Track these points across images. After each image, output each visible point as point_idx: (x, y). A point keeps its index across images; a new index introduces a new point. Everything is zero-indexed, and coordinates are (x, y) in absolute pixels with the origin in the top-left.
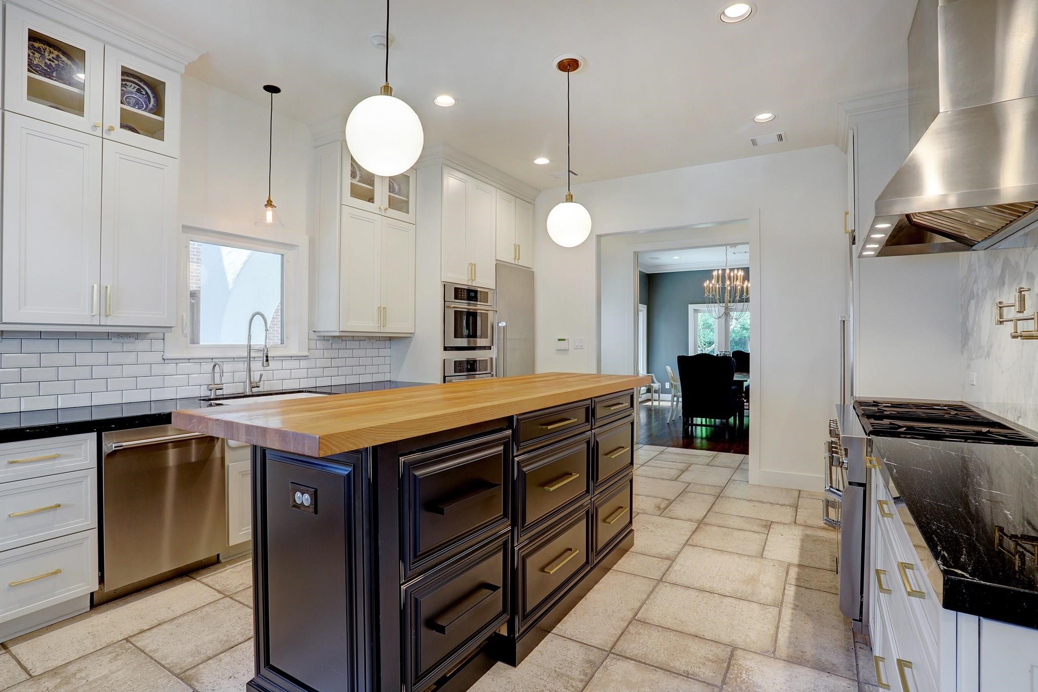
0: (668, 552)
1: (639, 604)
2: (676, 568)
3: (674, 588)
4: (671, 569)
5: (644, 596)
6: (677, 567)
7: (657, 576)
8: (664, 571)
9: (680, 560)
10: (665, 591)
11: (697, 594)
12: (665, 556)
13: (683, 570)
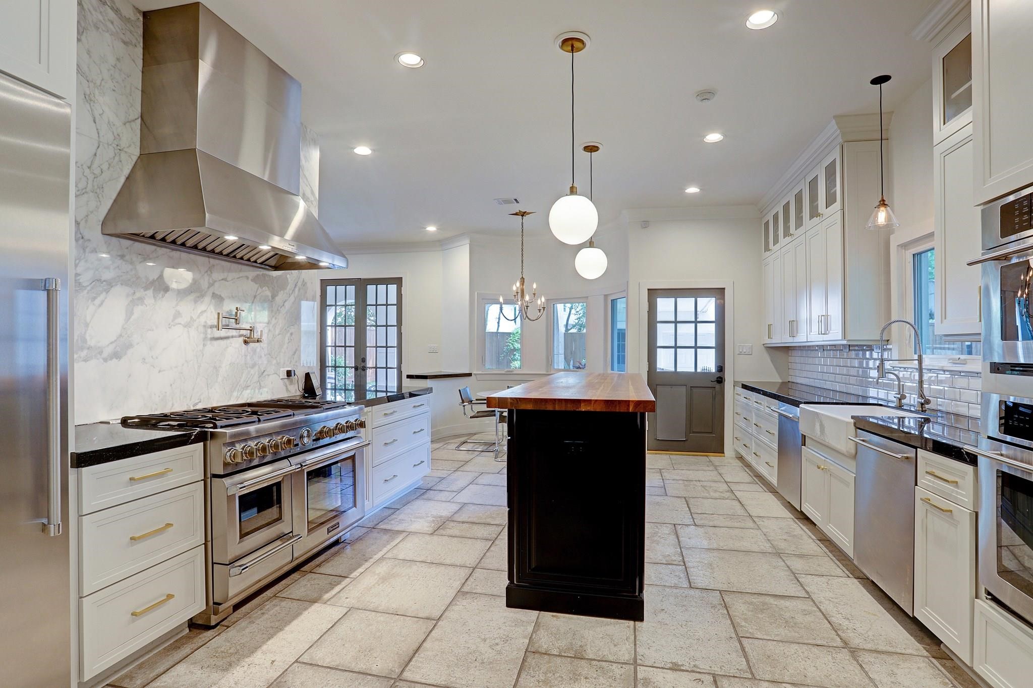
0: (465, 602)
1: (492, 549)
2: (459, 582)
3: (463, 563)
4: (463, 581)
5: (488, 554)
6: (457, 585)
7: (478, 573)
8: (471, 578)
9: (452, 593)
10: (471, 561)
11: (444, 561)
12: (468, 596)
13: (451, 581)
